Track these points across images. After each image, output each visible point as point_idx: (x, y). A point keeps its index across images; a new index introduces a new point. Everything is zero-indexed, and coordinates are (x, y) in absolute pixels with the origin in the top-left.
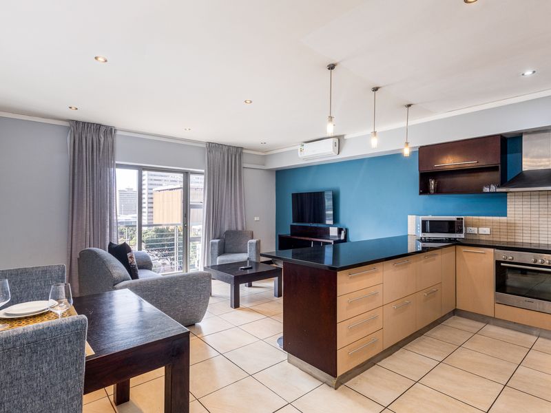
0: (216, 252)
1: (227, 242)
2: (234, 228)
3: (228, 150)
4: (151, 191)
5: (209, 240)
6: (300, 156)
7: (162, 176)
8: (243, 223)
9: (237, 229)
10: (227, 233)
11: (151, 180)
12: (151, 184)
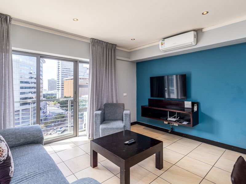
0: (99, 121)
1: (106, 112)
2: (110, 102)
3: (106, 46)
4: (63, 80)
5: (93, 112)
6: (161, 48)
7: (68, 73)
8: (117, 98)
9: (113, 101)
10: (106, 105)
11: (63, 75)
12: (63, 77)
